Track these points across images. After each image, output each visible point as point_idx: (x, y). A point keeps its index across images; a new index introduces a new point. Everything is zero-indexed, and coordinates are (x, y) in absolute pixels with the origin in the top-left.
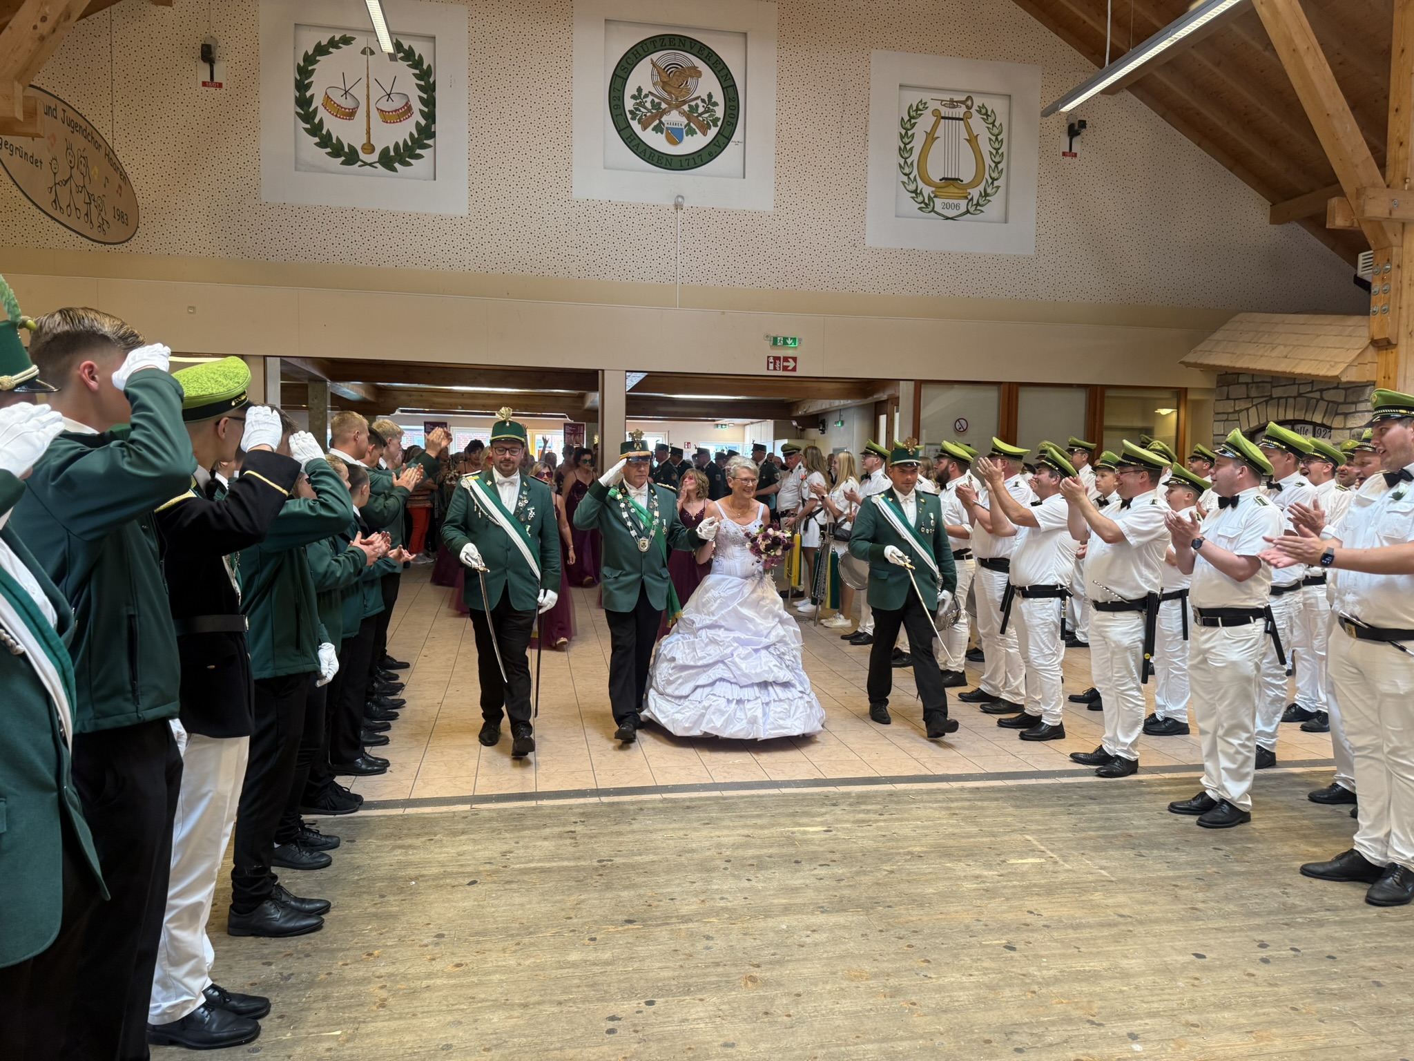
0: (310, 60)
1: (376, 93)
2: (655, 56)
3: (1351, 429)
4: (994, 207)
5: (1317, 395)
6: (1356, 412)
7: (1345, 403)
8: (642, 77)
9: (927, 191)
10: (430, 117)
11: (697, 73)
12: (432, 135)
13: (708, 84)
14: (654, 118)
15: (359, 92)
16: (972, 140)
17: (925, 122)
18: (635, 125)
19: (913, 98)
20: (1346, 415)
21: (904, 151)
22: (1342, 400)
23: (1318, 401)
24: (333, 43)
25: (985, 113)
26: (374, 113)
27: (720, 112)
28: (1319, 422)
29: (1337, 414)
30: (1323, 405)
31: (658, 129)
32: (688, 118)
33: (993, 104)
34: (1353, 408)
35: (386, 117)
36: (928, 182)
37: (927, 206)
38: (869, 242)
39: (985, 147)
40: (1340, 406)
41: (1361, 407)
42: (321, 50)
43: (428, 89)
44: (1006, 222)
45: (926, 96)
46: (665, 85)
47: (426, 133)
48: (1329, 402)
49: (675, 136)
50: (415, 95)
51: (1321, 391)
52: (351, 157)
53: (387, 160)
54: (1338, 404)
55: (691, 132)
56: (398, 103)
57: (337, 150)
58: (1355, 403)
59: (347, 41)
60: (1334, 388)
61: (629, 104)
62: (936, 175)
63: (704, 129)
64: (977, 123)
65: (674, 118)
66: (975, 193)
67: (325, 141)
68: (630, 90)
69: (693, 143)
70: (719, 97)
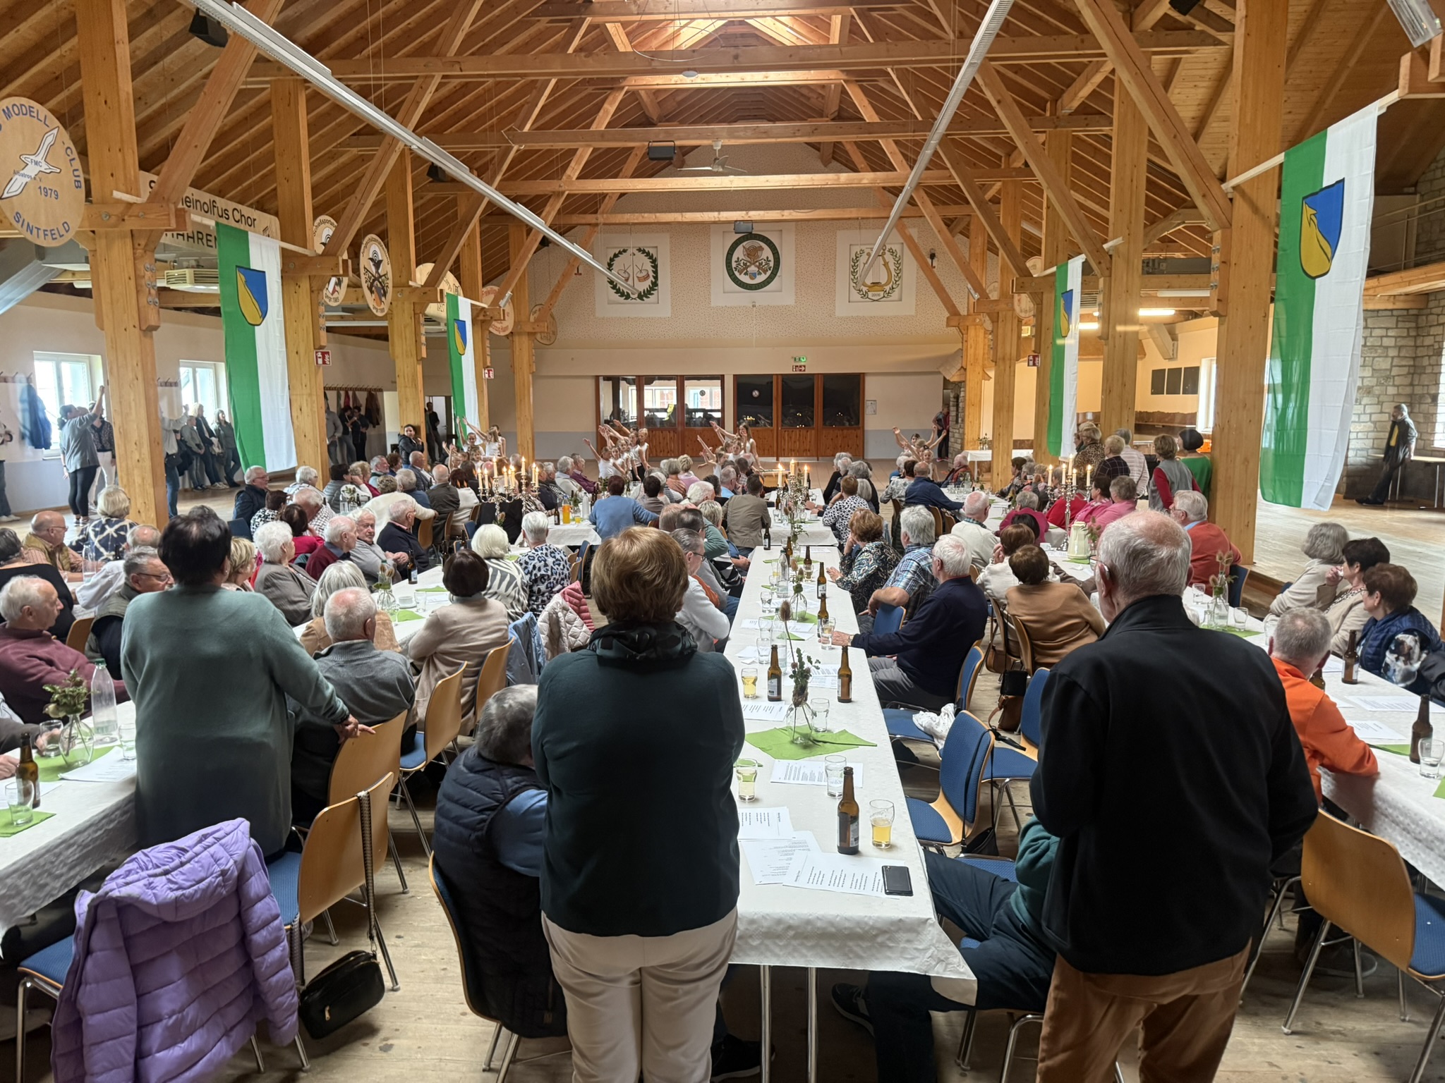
0: (612, 260)
1: (636, 270)
2: (744, 244)
4: (895, 295)
8: (739, 253)
9: (865, 289)
10: (656, 278)
11: (761, 249)
12: (657, 285)
13: (767, 253)
14: (744, 270)
15: (630, 271)
16: (886, 264)
17: (863, 259)
18: (736, 273)
19: (857, 249)
21: (854, 273)
24: (620, 253)
25: (892, 252)
26: (636, 279)
27: (772, 264)
31: (746, 274)
32: (759, 267)
33: (894, 247)
35: (640, 280)
36: (865, 285)
37: (865, 295)
38: (837, 314)
39: (892, 267)
42: (616, 256)
43: (655, 267)
44: (901, 300)
45: (863, 247)
46: (748, 255)
47: (655, 284)
49: (753, 276)
50: (650, 270)
52: (628, 297)
53: (641, 297)
55: (760, 274)
56: (644, 273)
57: (622, 294)
59: (625, 251)
61: (734, 265)
62: (869, 281)
63: (765, 272)
64: (888, 257)
65: (753, 269)
66: (887, 288)
67: (618, 291)
68: (734, 258)
69: (761, 278)
70: (771, 258)
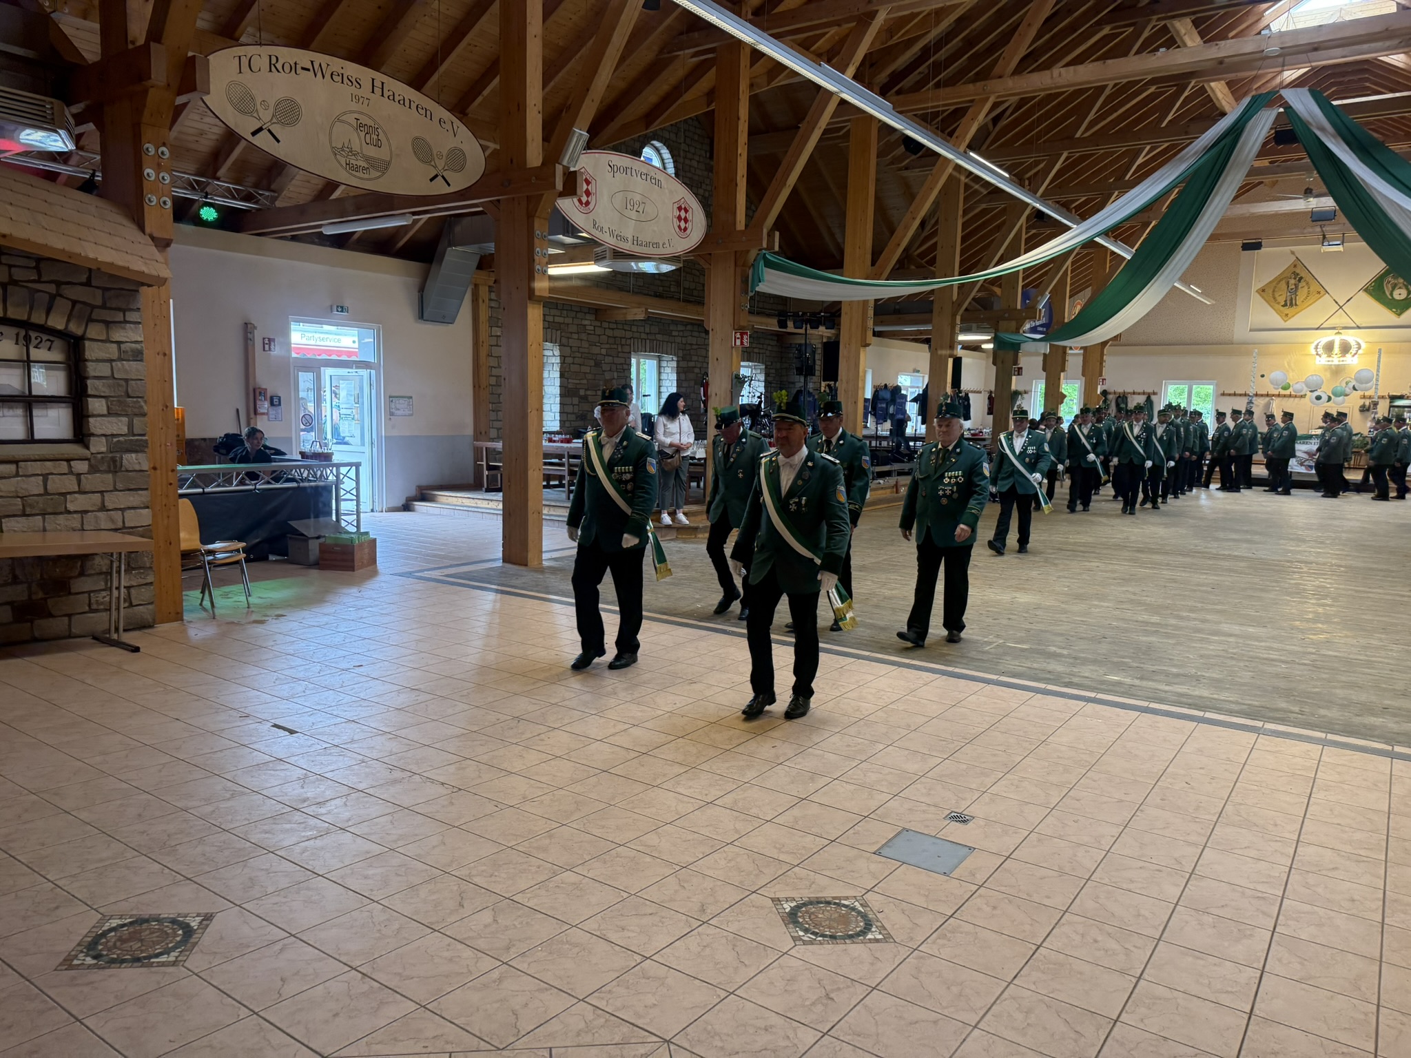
3: (119, 343)
5: (52, 288)
6: (126, 322)
7: (104, 307)
20: (108, 324)
22: (99, 302)
23: (53, 298)
28: (60, 327)
29: (90, 320)
30: (62, 305)
34: (120, 317)
40: (96, 310)
41: (132, 316)
48: (74, 303)
51: (58, 284)
54: (93, 307)
58: (124, 311)
60: (82, 284)
